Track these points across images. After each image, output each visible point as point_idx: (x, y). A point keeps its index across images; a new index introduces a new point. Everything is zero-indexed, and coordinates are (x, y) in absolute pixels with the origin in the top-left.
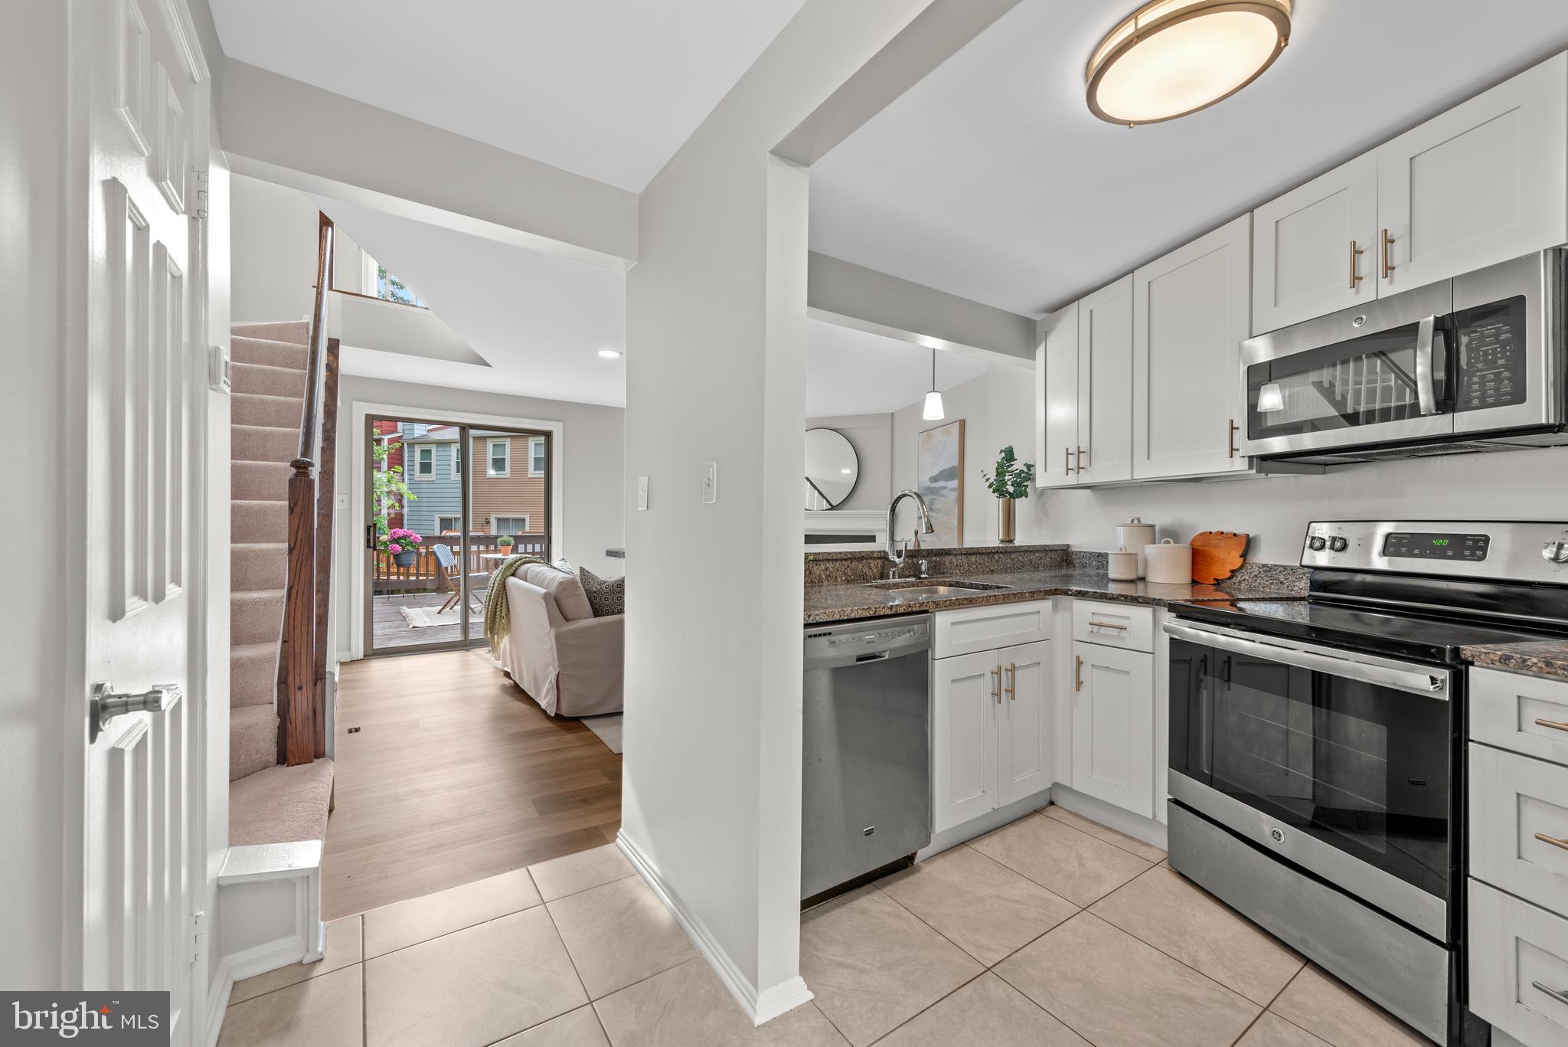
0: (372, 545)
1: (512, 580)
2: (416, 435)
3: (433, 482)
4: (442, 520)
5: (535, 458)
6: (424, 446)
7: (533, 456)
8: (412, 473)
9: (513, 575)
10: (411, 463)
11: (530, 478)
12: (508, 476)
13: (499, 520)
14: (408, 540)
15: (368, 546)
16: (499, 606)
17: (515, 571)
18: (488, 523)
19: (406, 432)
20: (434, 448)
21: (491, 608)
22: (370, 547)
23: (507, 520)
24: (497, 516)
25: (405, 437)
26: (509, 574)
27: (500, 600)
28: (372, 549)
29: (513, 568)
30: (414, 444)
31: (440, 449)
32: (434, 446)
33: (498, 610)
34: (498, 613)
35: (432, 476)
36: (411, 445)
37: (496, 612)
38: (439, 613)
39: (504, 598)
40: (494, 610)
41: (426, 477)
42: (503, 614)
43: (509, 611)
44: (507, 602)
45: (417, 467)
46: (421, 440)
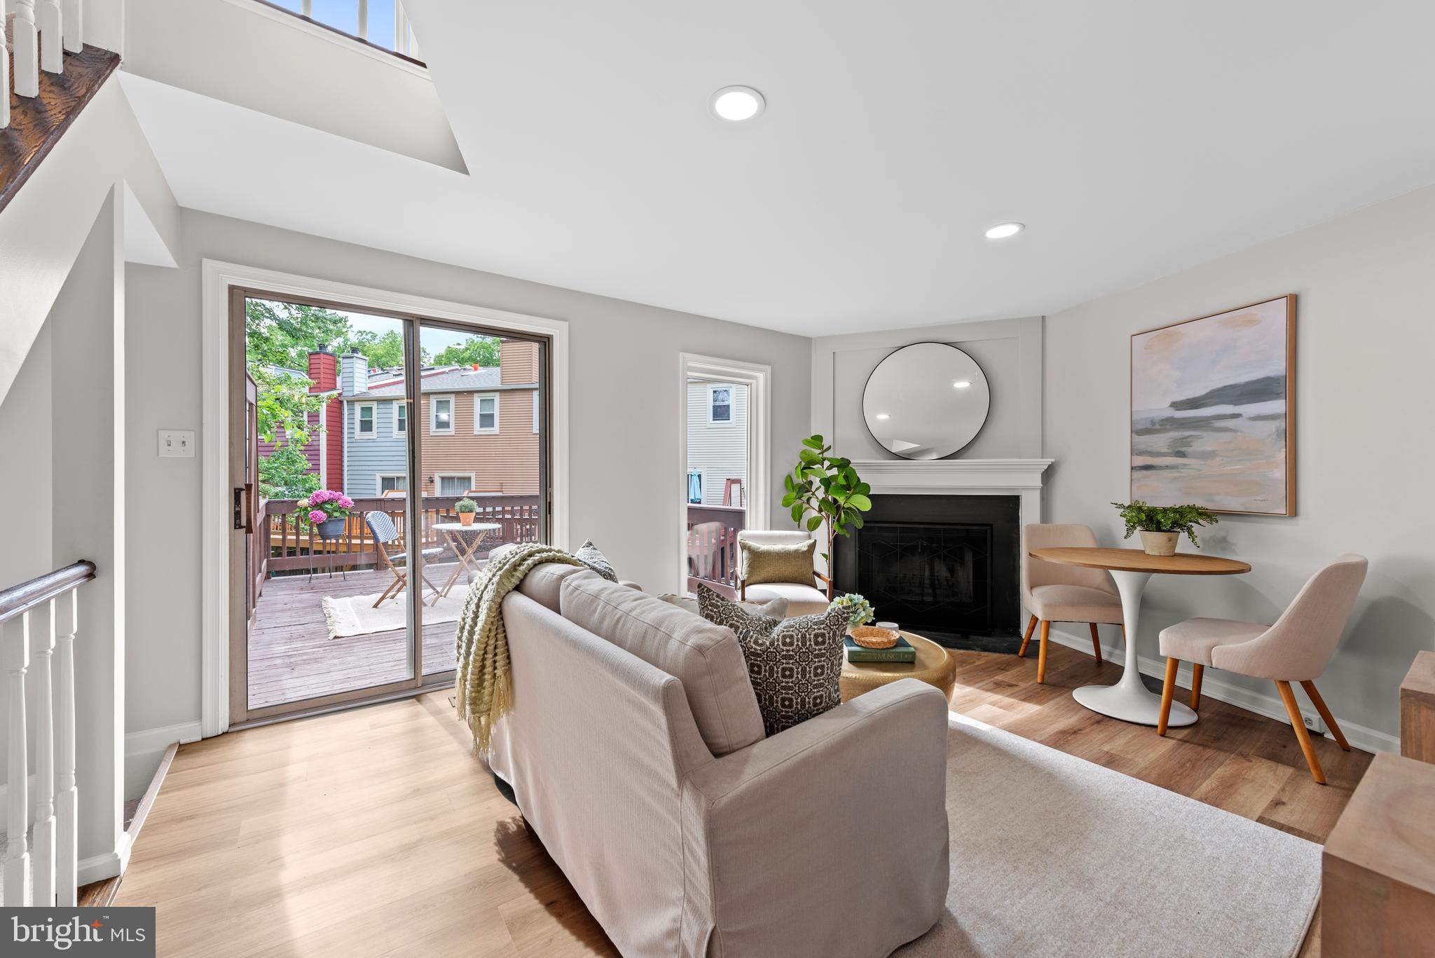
0: (244, 522)
1: (519, 603)
2: (355, 393)
3: (374, 441)
4: (384, 479)
5: (480, 415)
6: (364, 403)
7: (479, 412)
8: (352, 431)
9: (519, 588)
10: (351, 421)
11: (475, 435)
12: (453, 433)
13: (443, 479)
14: (335, 504)
15: (237, 525)
16: (490, 656)
17: (522, 581)
18: (432, 481)
19: (345, 389)
20: (374, 406)
21: (475, 661)
22: (241, 527)
23: (452, 478)
24: (441, 475)
25: (345, 394)
26: (510, 587)
27: (492, 642)
28: (244, 530)
29: (519, 574)
30: (354, 401)
31: (381, 406)
32: (375, 403)
33: (488, 663)
34: (489, 669)
35: (373, 435)
36: (351, 403)
37: (483, 667)
38: (375, 606)
39: (501, 636)
40: (478, 664)
41: (367, 435)
42: (499, 672)
43: (510, 663)
44: (507, 644)
45: (357, 426)
46: (362, 397)
